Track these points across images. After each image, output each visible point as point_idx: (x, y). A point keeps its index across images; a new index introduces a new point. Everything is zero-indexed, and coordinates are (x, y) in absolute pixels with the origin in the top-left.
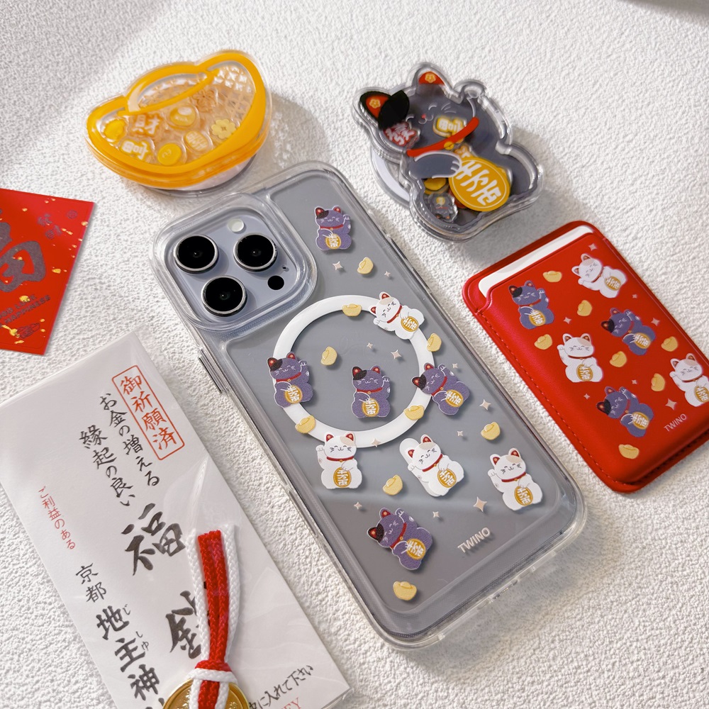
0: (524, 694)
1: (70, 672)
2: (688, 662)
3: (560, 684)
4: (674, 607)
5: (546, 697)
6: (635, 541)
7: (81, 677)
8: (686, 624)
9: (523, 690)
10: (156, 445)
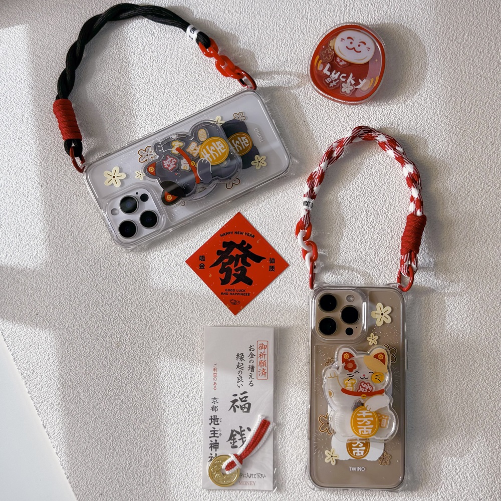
10: (258, 373)
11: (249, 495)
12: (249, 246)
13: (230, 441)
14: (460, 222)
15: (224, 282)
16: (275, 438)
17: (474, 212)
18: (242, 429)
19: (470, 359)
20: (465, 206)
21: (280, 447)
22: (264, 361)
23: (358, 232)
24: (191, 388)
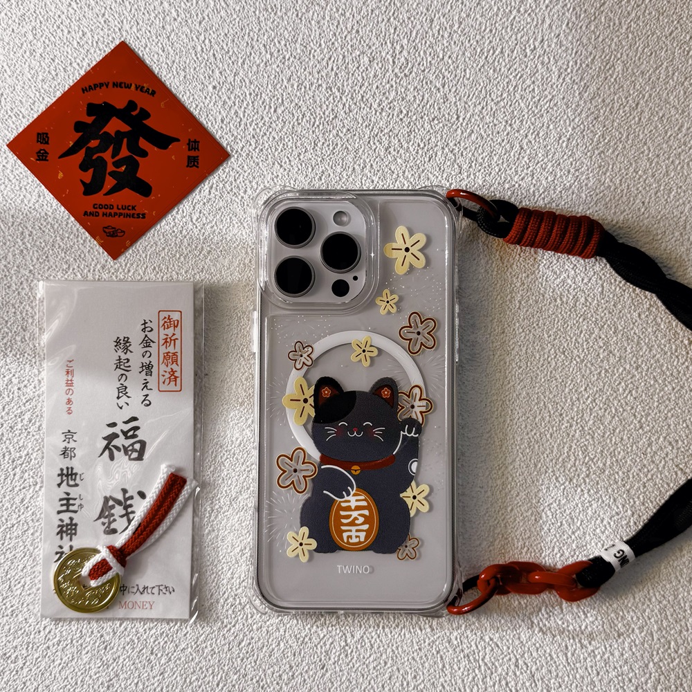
0: (526, 286)
1: (229, 436)
2: (631, 203)
3: (546, 267)
4: (607, 170)
5: (540, 280)
6: (560, 138)
7: (237, 435)
8: (620, 178)
9: (523, 284)
10: (161, 378)
11: (141, 630)
12: (145, 114)
13: (102, 520)
14: (584, 66)
15: (90, 189)
16: (195, 512)
17: (613, 45)
18: (127, 495)
19: (601, 347)
20: (595, 33)
21: (207, 531)
22: (174, 354)
23: (374, 87)
24: (19, 411)
